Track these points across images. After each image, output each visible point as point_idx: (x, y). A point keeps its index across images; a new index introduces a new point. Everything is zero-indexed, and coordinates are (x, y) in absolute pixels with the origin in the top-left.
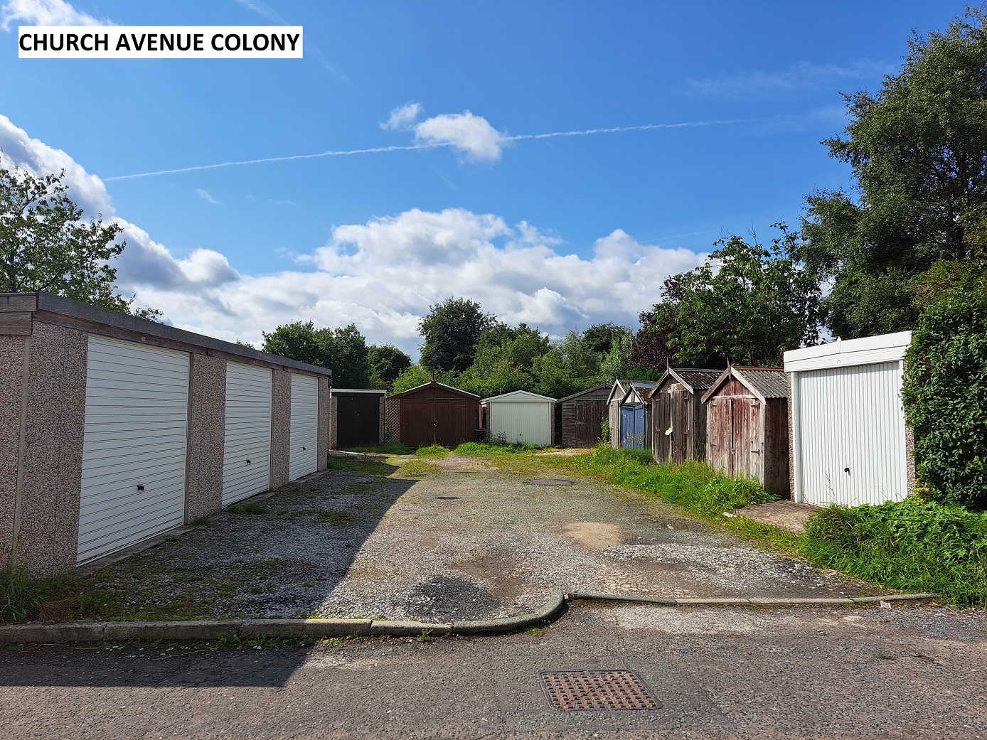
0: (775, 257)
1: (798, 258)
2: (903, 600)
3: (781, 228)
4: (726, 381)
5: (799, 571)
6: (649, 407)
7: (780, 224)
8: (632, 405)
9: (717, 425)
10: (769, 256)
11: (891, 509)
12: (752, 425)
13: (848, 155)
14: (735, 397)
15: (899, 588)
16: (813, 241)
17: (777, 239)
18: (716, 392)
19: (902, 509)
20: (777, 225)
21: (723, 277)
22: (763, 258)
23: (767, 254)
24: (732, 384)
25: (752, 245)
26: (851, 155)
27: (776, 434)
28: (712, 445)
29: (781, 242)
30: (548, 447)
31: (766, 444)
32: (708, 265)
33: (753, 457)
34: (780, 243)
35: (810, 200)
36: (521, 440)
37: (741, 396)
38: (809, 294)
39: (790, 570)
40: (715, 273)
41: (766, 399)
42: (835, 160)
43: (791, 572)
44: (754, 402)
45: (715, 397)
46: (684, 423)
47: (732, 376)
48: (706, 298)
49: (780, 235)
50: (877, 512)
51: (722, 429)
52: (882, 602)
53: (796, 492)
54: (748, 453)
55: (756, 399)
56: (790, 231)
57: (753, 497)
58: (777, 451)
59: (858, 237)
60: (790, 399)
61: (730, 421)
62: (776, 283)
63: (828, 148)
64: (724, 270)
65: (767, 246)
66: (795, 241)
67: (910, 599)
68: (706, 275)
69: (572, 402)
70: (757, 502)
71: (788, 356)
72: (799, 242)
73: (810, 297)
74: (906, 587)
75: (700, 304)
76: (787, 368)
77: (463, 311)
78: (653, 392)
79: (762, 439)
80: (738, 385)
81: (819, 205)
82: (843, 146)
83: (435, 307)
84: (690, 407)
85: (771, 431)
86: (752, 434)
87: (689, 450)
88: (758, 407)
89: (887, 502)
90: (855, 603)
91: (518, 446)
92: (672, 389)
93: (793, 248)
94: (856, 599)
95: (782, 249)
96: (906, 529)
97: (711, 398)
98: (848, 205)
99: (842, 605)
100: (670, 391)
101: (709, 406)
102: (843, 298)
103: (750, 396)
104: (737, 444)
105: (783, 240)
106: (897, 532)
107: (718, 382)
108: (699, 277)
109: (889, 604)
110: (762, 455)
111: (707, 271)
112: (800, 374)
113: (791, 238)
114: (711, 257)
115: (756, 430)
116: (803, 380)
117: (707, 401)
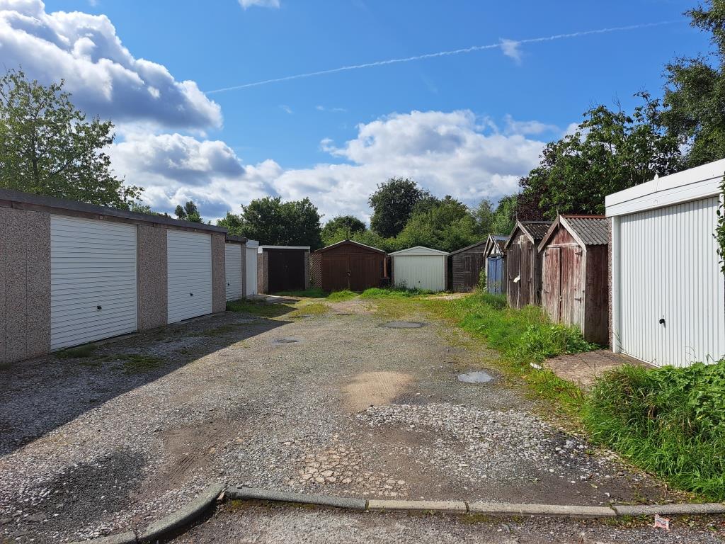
0: (637, 123)
1: (658, 124)
2: (690, 514)
3: (644, 96)
4: (556, 231)
5: (569, 451)
6: (504, 257)
7: (642, 93)
8: (494, 256)
9: (550, 272)
10: (632, 122)
11: (699, 373)
12: (576, 272)
13: (709, 24)
14: (563, 245)
15: (690, 490)
16: (675, 108)
17: (639, 107)
18: (549, 242)
19: (713, 375)
20: (640, 94)
21: (590, 143)
22: (626, 124)
23: (630, 120)
24: (561, 232)
25: (616, 112)
26: (713, 24)
27: (597, 282)
28: (546, 292)
29: (644, 109)
30: (440, 292)
31: (586, 292)
32: (578, 134)
33: (576, 303)
34: (643, 111)
35: (669, 68)
36: (418, 286)
37: (567, 244)
38: (669, 156)
39: (557, 449)
40: (583, 139)
41: (587, 246)
42: (697, 29)
43: (557, 452)
44: (578, 250)
45: (549, 246)
46: (528, 273)
47: (560, 224)
48: (574, 162)
49: (643, 103)
50: (680, 377)
51: (554, 276)
52: (657, 517)
53: (614, 342)
54: (572, 301)
55: (579, 246)
56: (652, 98)
57: (568, 346)
58: (599, 299)
59: (715, 98)
60: (611, 246)
61: (559, 269)
62: (638, 147)
63: (691, 19)
64: (590, 137)
65: (630, 113)
66: (657, 108)
67: (700, 514)
68: (575, 143)
69: (461, 254)
70: (572, 351)
71: (610, 200)
72: (661, 109)
73: (670, 158)
74: (699, 490)
75: (568, 168)
76: (609, 213)
77: (403, 188)
78: (507, 243)
79: (583, 287)
80: (566, 233)
81: (679, 72)
82: (705, 16)
83: (380, 186)
84: (533, 256)
85: (593, 279)
86: (576, 282)
87: (531, 296)
88: (581, 254)
89: (696, 365)
90: (619, 516)
91: (414, 291)
92: (521, 241)
93: (655, 114)
94: (622, 509)
95: (644, 116)
96: (713, 402)
97: (545, 248)
98: (707, 70)
99: (598, 519)
100: (519, 243)
101: (544, 255)
102: (698, 156)
103: (574, 244)
104: (564, 291)
105: (646, 107)
106: (701, 406)
107: (550, 231)
108: (568, 144)
109: (667, 521)
110: (583, 303)
111: (576, 139)
112: (621, 218)
113: (653, 105)
114: (581, 127)
115: (579, 277)
116: (624, 225)
117: (543, 250)
